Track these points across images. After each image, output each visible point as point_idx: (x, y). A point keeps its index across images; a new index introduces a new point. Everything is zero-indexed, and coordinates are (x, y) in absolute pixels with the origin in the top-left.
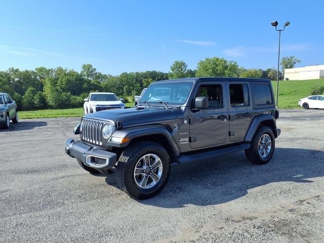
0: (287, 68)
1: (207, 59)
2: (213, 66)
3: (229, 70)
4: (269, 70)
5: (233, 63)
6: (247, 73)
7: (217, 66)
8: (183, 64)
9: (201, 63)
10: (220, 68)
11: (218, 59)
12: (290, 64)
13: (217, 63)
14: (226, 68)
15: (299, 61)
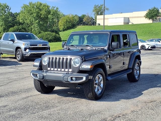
0: (98, 14)
1: (30, 4)
2: (37, 10)
3: (52, 15)
4: (84, 16)
5: (55, 9)
6: (66, 18)
7: (40, 10)
8: (7, 7)
9: (25, 7)
10: (43, 12)
11: (41, 4)
12: (100, 11)
13: (41, 7)
14: (49, 12)
15: (107, 9)
